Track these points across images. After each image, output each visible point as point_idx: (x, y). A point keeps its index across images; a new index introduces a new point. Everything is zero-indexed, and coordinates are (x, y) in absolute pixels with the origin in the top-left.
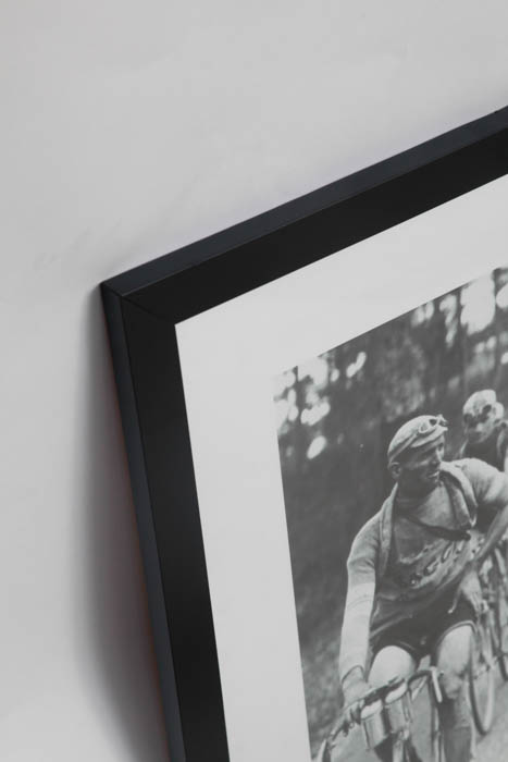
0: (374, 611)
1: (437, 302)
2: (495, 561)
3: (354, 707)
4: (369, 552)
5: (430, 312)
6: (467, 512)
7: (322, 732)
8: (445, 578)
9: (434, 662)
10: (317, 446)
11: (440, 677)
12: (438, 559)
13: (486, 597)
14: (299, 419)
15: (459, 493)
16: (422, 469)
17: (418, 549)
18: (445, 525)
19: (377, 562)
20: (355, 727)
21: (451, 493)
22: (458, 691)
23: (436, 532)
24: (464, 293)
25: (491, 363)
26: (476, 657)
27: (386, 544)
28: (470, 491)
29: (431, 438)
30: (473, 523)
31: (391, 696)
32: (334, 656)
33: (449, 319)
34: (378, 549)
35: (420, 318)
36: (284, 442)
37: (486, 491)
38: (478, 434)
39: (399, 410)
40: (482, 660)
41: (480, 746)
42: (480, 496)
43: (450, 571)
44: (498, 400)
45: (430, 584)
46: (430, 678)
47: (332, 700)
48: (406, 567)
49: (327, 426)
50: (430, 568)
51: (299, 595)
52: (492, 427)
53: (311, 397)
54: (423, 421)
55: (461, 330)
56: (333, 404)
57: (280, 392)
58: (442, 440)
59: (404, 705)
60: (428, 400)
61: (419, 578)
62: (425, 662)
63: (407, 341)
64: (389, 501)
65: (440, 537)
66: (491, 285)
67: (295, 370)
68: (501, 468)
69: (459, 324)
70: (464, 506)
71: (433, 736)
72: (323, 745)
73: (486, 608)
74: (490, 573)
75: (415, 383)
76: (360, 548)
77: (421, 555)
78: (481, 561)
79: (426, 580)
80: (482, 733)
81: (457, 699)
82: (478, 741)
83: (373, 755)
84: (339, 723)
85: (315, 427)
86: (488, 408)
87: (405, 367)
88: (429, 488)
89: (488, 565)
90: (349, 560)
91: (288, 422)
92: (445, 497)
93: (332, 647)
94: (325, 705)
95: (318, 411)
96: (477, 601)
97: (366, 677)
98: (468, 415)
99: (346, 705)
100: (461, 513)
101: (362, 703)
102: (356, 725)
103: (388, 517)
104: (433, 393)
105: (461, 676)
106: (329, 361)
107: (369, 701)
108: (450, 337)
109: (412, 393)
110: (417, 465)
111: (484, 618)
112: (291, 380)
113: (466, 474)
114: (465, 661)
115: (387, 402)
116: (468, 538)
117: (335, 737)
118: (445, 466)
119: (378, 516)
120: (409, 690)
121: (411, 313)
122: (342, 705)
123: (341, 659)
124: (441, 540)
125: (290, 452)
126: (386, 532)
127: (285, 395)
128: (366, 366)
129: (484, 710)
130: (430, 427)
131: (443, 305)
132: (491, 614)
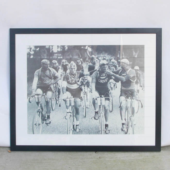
0: (38, 82)
1: (49, 46)
2: (56, 85)
3: (34, 94)
4: (37, 74)
5: (48, 47)
6: (52, 76)
7: (29, 95)
8: (48, 83)
9: (46, 94)
10: (32, 57)
11: (47, 97)
12: (47, 80)
13: (54, 90)
14: (30, 52)
15: (51, 72)
16: (46, 67)
17: (45, 77)
18: (49, 76)
19: (39, 76)
20: (33, 97)
21: (50, 72)
22: (49, 101)
23: (47, 76)
24: (53, 47)
25: (57, 57)
26: (52, 98)
27: (40, 74)
28: (53, 73)
29: (47, 63)
30: (53, 78)
31: (39, 96)
32: (32, 86)
33: (51, 49)
34: (39, 74)
35: (47, 47)
36: (28, 54)
37: (55, 74)
38: (54, 66)
39: (43, 57)
40: (53, 99)
41: (52, 112)
42: (54, 75)
43: (49, 83)
44: (57, 63)
45: (46, 83)
46: (45, 97)
47: (31, 92)
48: (43, 79)
49: (33, 55)
50: (46, 81)
51: (28, 75)
52: (56, 66)
53: (32, 50)
54: (46, 60)
55: (52, 51)
56: (34, 52)
57: (28, 48)
58: (49, 64)
59: (41, 99)
60: (47, 58)
61: (44, 81)
62: (44, 94)
63: (45, 49)
64: (41, 69)
65: (48, 77)
66: (57, 47)
67: (30, 46)
68: (58, 72)
69: (52, 50)
70: (52, 75)
71: (45, 105)
72: (29, 97)
73: (54, 91)
74: (55, 86)
75: (45, 55)
76: (36, 73)
77: (45, 78)
78: (54, 84)
79: (45, 82)
80: (53, 110)
81: (49, 102)
82: (52, 111)
83: (36, 103)
84: (31, 95)
85: (32, 54)
86: (56, 63)
87: (44, 52)
88: (47, 70)
89: (55, 85)
90: (35, 74)
91: (28, 52)
92: (49, 72)
93: (31, 84)
94: (30, 92)
95: (32, 53)
96: (53, 89)
97: (36, 91)
98: (53, 63)
99: (33, 93)
100: (51, 75)
101: (35, 95)
102: (34, 97)
103: (41, 71)
104: (48, 57)
105: (50, 99)
106: (34, 47)
107: (36, 95)
108: (51, 51)
109: (45, 56)
110: (45, 66)
111: (54, 92)
112: (29, 47)
113: (52, 70)
114: (51, 97)
115: (42, 56)
116: (52, 80)
117: (31, 97)
118: (49, 68)
119: (39, 70)
120: (42, 97)
121: (46, 46)
122: (32, 93)
123: (33, 87)
124: (48, 78)
125: (28, 56)
126: (40, 72)
127: (28, 49)
128: (39, 50)
129: (53, 107)
130: (47, 62)
131: (50, 47)
132: (55, 92)
